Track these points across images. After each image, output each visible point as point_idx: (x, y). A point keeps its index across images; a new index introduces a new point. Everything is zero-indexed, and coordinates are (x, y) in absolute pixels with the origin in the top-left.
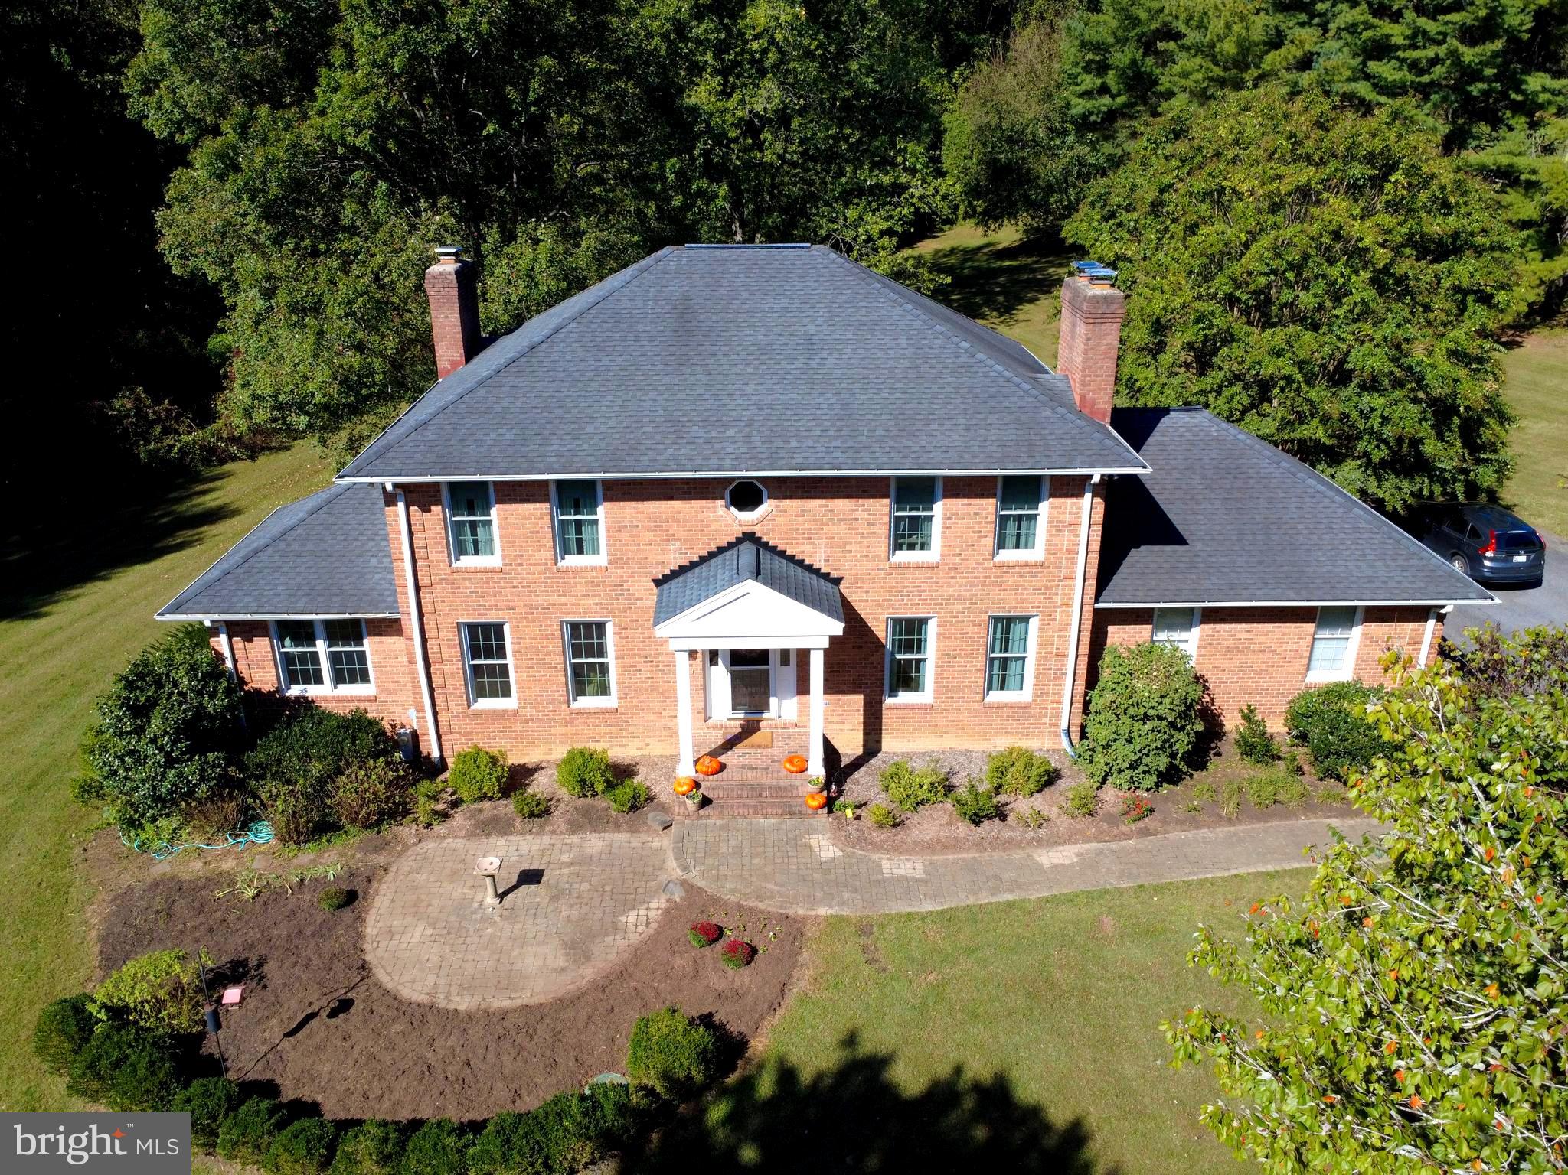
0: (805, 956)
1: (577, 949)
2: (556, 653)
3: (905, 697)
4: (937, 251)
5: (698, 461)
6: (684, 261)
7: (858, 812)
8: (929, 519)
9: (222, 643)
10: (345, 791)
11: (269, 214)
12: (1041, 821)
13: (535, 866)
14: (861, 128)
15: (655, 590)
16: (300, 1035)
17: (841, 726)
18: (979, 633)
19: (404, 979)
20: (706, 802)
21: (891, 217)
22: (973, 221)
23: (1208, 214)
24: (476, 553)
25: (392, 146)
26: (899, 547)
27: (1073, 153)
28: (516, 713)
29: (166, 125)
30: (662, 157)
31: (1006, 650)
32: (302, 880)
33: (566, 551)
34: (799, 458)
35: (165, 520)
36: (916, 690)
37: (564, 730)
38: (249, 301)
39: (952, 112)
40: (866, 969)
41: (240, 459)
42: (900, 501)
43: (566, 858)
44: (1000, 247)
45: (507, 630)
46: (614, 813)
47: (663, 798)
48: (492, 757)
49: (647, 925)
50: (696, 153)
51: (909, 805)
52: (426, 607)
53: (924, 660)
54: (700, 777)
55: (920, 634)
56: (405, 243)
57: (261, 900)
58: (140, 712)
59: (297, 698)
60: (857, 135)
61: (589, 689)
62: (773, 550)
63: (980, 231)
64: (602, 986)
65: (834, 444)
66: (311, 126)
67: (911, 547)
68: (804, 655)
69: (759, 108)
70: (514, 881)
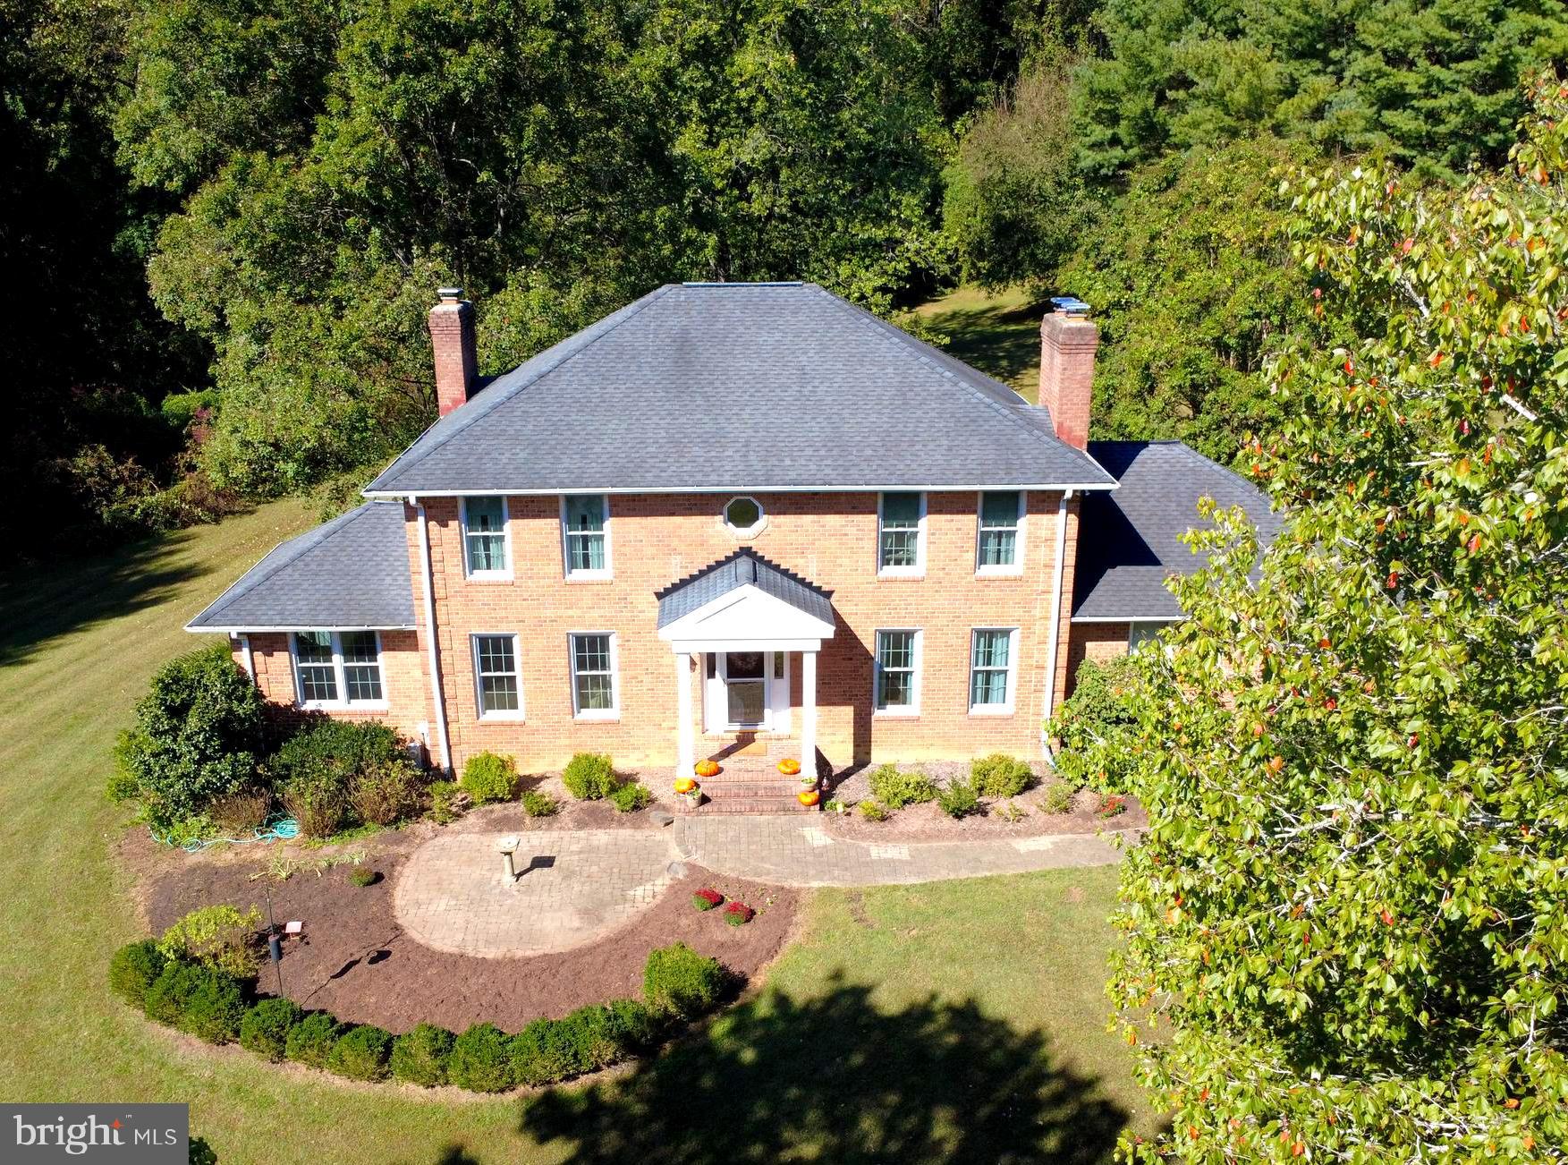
0: (799, 917)
1: (591, 913)
2: (562, 662)
3: (892, 710)
4: (937, 316)
5: (699, 477)
6: (682, 298)
7: (848, 810)
8: (915, 535)
9: (243, 657)
10: (367, 788)
11: (267, 259)
12: (1021, 816)
13: (547, 854)
14: (853, 180)
15: (657, 603)
16: (345, 977)
17: (833, 738)
18: (962, 646)
19: (433, 937)
20: (705, 800)
21: (885, 273)
22: (975, 283)
23: (1196, 260)
24: (489, 567)
25: (387, 193)
26: (886, 562)
27: (1082, 209)
28: (523, 724)
29: (156, 173)
30: (653, 204)
31: (989, 664)
32: (330, 865)
33: (573, 565)
34: (792, 475)
35: (135, 578)
36: (904, 703)
37: (567, 742)
38: (239, 346)
39: (954, 165)
40: (854, 927)
41: (204, 522)
42: (888, 517)
43: (575, 848)
44: (1006, 311)
45: (516, 642)
46: (617, 813)
47: (663, 801)
48: (502, 761)
49: (654, 897)
50: (686, 202)
51: (897, 802)
52: (441, 619)
53: (911, 673)
54: (699, 779)
55: (907, 647)
56: (399, 287)
57: (292, 881)
58: (178, 712)
59: (312, 712)
60: (849, 186)
61: (592, 702)
62: (769, 564)
63: (983, 293)
64: (616, 940)
65: (825, 462)
66: (308, 173)
67: (898, 562)
68: (797, 658)
69: (745, 158)
70: (528, 865)
